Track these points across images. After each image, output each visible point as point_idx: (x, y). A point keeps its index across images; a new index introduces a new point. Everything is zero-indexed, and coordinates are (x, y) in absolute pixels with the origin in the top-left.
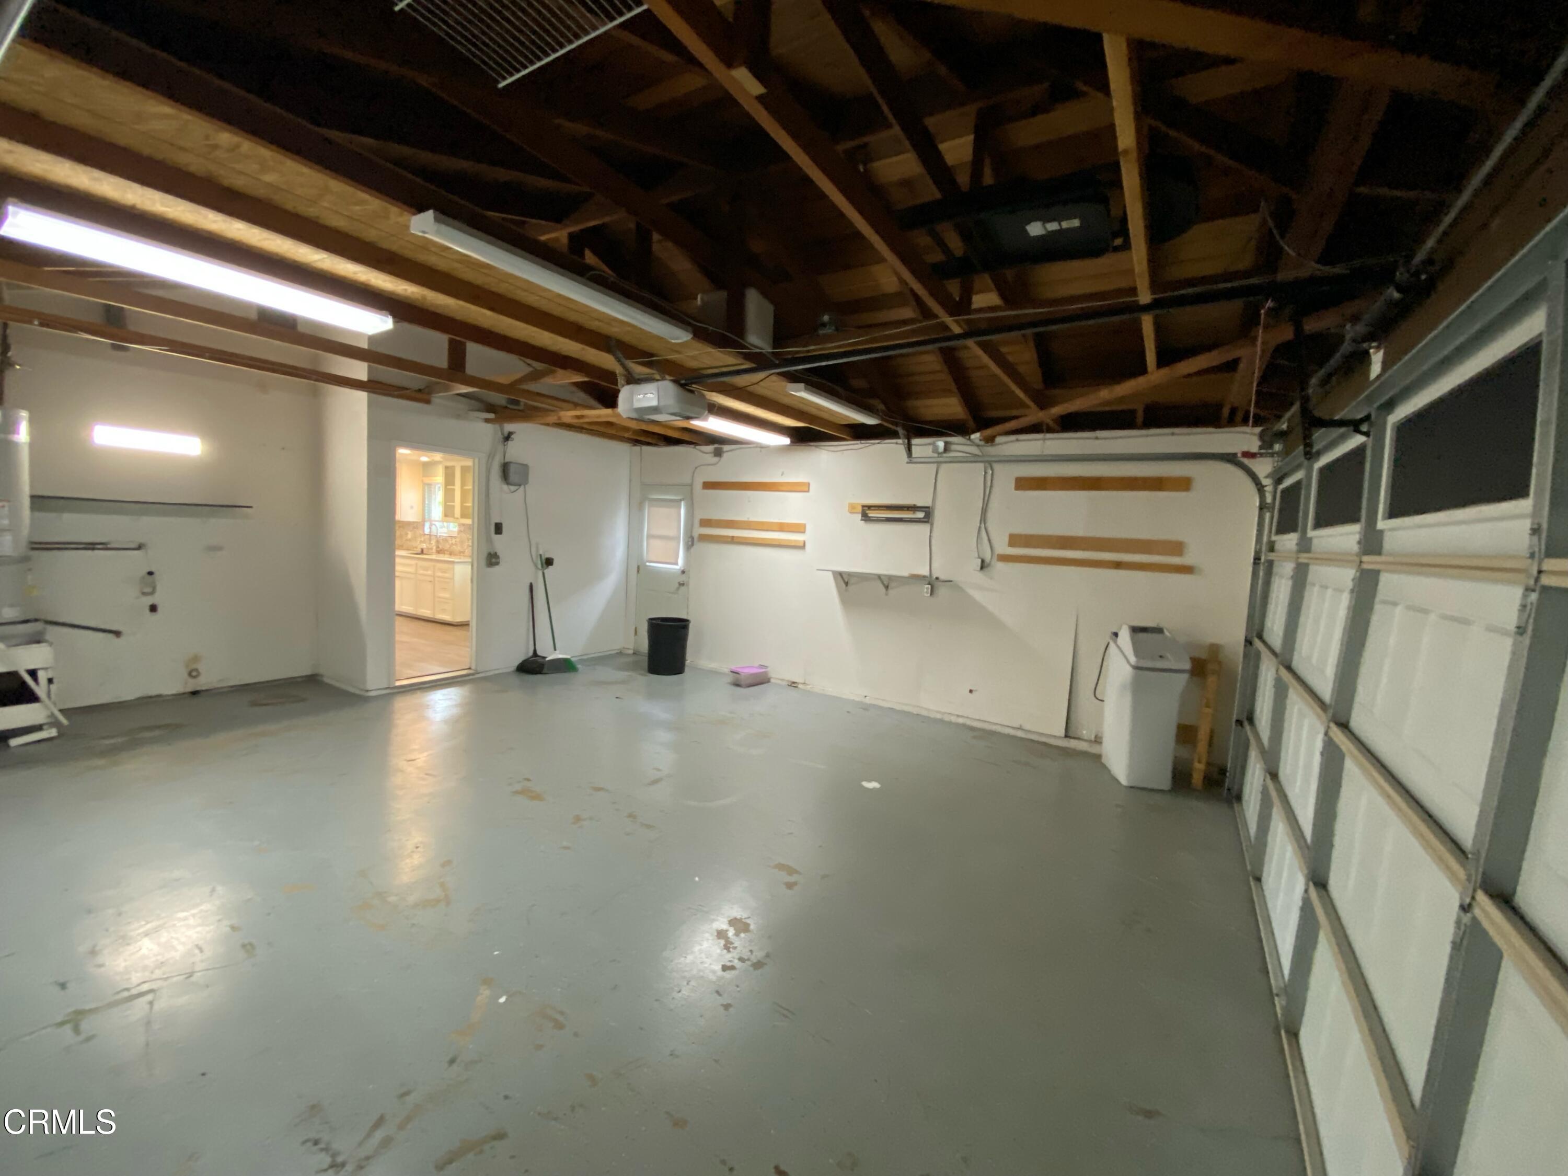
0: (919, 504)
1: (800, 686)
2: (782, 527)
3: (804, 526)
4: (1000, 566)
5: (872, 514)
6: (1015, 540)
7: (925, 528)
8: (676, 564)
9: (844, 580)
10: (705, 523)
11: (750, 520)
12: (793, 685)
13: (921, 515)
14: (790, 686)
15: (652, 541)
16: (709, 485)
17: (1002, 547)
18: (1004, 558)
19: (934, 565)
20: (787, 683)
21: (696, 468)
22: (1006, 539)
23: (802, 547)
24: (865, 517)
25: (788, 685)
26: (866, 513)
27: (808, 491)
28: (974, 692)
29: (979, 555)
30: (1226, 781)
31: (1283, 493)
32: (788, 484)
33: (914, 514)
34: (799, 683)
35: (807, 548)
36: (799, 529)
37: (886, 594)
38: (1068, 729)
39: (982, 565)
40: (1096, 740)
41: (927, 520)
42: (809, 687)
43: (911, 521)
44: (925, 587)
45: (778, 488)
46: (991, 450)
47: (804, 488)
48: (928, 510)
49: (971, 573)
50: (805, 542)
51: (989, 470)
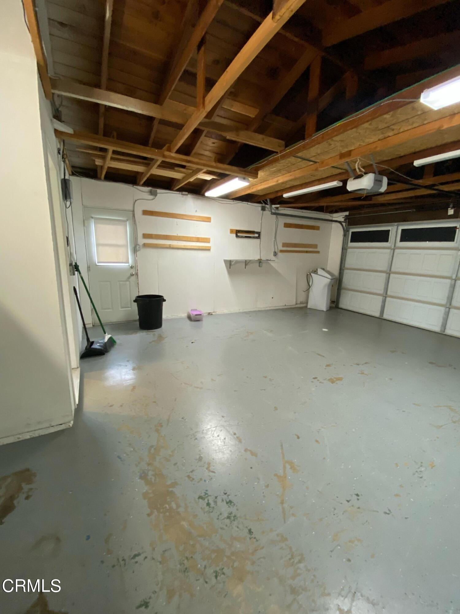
0: (256, 231)
1: (213, 314)
2: (198, 240)
3: (209, 239)
4: (280, 254)
5: (239, 234)
6: (284, 245)
7: (258, 240)
8: (128, 262)
9: (229, 264)
10: (145, 236)
11: (179, 235)
12: (209, 314)
13: (257, 235)
14: (209, 315)
15: (100, 248)
16: (145, 213)
17: (281, 248)
18: (282, 251)
19: (261, 255)
20: (207, 314)
21: (136, 201)
22: (281, 244)
23: (208, 249)
24: (237, 236)
26: (238, 233)
27: (210, 222)
28: (273, 298)
29: (273, 250)
30: (335, 304)
31: (353, 233)
32: (200, 217)
33: (254, 235)
34: (212, 313)
35: (211, 250)
36: (207, 240)
37: (245, 268)
38: (296, 302)
39: (275, 254)
40: (301, 303)
41: (259, 237)
42: (217, 313)
43: (254, 238)
44: (258, 264)
45: (194, 219)
46: (277, 212)
47: (208, 220)
48: (259, 233)
49: (272, 257)
50: (210, 247)
51: (277, 219)
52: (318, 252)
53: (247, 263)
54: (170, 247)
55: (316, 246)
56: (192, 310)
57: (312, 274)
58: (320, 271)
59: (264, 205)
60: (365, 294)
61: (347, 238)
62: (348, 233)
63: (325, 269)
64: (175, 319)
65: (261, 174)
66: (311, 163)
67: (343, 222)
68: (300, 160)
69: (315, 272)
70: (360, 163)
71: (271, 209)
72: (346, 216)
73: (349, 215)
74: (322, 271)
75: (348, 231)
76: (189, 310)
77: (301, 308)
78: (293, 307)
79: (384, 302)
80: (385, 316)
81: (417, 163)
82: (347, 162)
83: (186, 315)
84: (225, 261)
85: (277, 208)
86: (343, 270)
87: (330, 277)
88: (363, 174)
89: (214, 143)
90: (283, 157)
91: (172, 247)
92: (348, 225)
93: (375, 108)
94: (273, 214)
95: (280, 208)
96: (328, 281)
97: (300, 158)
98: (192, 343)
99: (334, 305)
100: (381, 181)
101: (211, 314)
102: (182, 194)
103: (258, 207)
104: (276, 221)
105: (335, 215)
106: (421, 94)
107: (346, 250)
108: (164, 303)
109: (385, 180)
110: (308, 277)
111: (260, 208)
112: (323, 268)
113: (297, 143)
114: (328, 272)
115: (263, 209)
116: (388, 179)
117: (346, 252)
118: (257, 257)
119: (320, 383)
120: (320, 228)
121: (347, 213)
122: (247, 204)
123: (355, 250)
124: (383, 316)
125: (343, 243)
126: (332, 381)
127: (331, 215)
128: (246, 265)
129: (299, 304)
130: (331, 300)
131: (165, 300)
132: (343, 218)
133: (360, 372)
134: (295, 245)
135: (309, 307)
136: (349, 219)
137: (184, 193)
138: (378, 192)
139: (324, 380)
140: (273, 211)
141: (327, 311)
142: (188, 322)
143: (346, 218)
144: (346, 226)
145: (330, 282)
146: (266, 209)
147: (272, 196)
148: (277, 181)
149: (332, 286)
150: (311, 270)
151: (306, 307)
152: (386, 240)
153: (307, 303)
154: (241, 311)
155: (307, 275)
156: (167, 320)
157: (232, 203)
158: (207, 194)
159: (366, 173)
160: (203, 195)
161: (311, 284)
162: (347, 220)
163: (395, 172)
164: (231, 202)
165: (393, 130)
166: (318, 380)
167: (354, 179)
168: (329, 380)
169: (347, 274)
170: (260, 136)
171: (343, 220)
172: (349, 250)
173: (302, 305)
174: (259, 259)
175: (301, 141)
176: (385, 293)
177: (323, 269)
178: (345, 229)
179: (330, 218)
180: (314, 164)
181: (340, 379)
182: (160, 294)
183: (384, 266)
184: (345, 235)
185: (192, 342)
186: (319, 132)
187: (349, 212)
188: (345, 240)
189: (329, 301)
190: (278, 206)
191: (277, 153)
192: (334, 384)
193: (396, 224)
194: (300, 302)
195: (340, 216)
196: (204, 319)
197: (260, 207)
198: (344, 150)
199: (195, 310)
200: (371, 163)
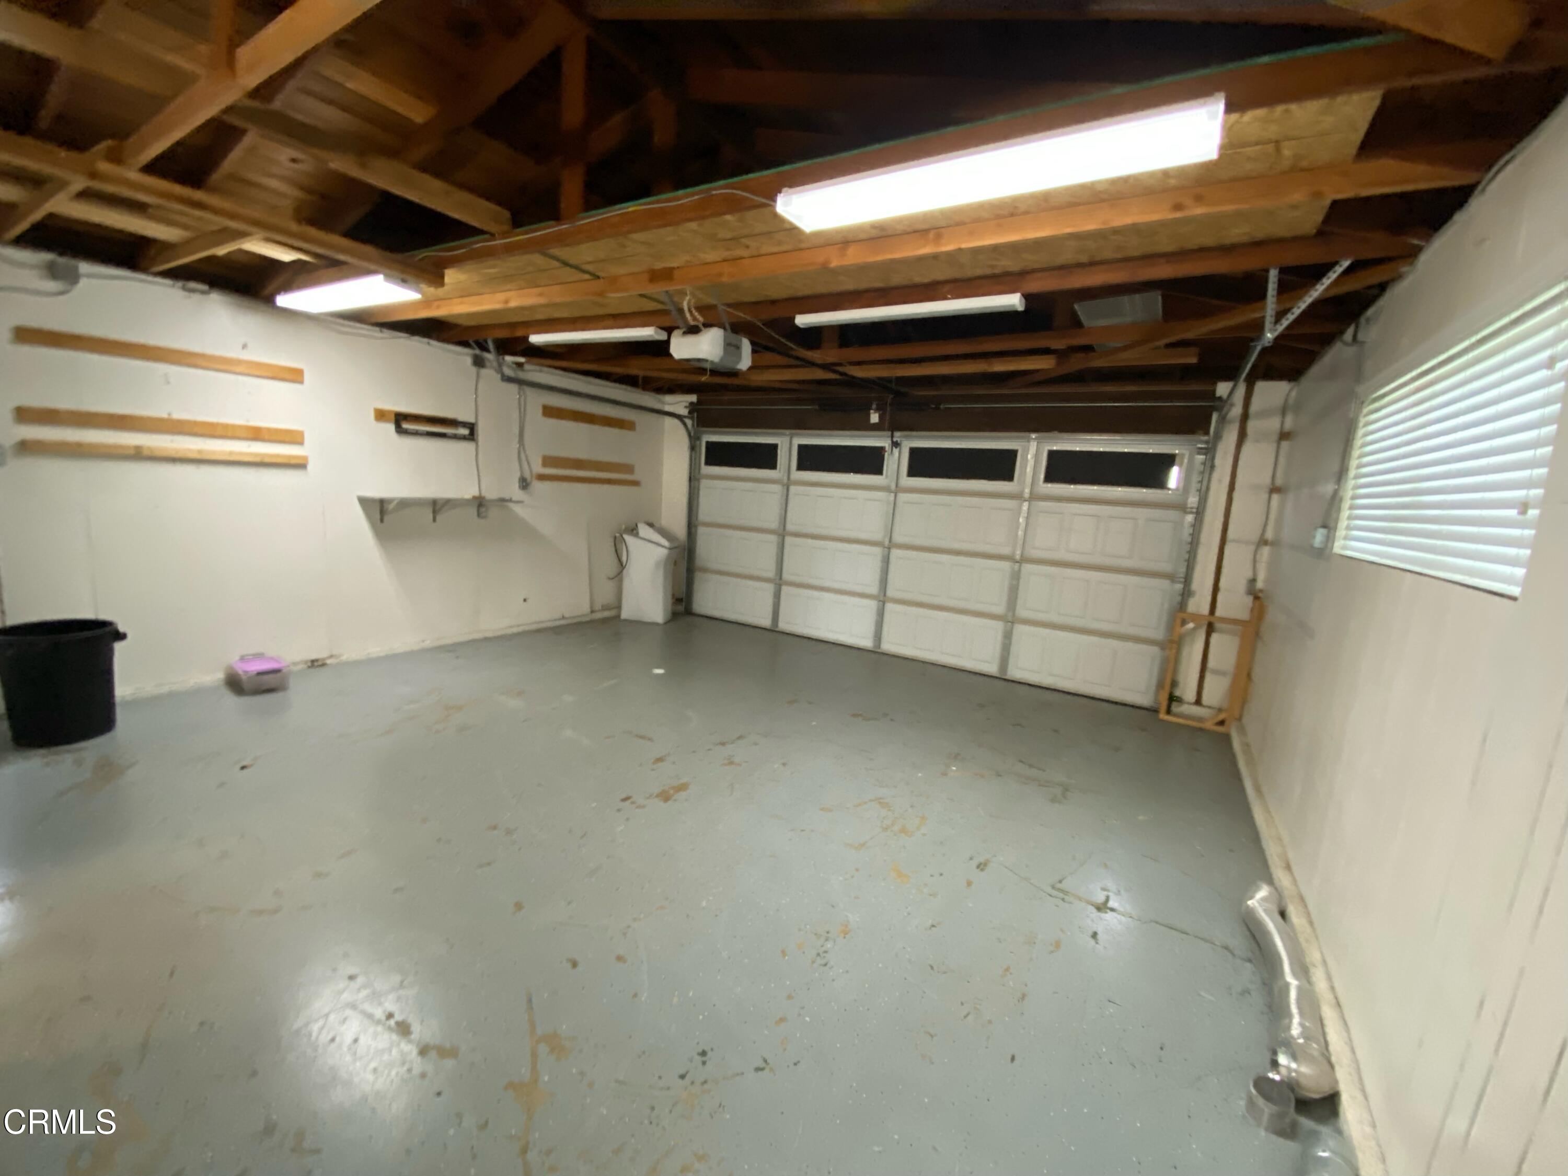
0: (461, 418)
1: (328, 662)
2: (258, 434)
3: (300, 434)
4: (538, 486)
5: (405, 426)
6: (548, 461)
7: (468, 446)
9: (378, 509)
11: (173, 418)
12: (314, 664)
13: (463, 431)
14: (312, 667)
16: (28, 338)
17: (538, 468)
18: (542, 477)
19: (483, 486)
20: (305, 666)
22: (540, 461)
23: (300, 465)
24: (400, 430)
25: (309, 667)
26: (402, 421)
27: (301, 382)
28: (528, 601)
29: (518, 475)
30: (684, 604)
31: (707, 443)
32: (259, 365)
33: (457, 429)
34: (324, 659)
35: (310, 467)
36: (295, 438)
37: (434, 520)
38: (591, 607)
39: (524, 484)
40: (605, 608)
41: (472, 436)
42: (344, 658)
43: (455, 437)
44: (473, 511)
45: (238, 369)
46: (521, 375)
47: (295, 376)
48: (472, 427)
49: (515, 492)
50: (305, 458)
51: (522, 393)
52: (636, 483)
53: (437, 506)
54: (138, 455)
55: (629, 469)
56: (242, 659)
57: (626, 537)
58: (644, 530)
59: (477, 352)
60: (739, 580)
61: (698, 454)
62: (698, 442)
63: (657, 525)
64: (172, 695)
65: (451, 276)
66: (587, 276)
67: (685, 417)
68: (555, 264)
69: (633, 531)
70: (693, 301)
71: (500, 365)
72: (691, 404)
73: (699, 402)
74: (647, 527)
75: (699, 439)
76: (232, 658)
77: (605, 621)
78: (584, 619)
79: (777, 596)
80: (783, 626)
81: (802, 320)
82: (667, 292)
83: (220, 675)
84: (364, 502)
85: (520, 365)
86: (696, 527)
87: (666, 543)
88: (701, 326)
89: (294, 160)
90: (510, 250)
91: (146, 453)
92: (698, 426)
93: (702, 196)
94: (509, 380)
95: (527, 367)
96: (662, 553)
97: (558, 260)
98: (243, 768)
99: (681, 608)
100: (738, 347)
101: (320, 663)
102: (184, 289)
103: (464, 356)
104: (519, 399)
105: (669, 398)
106: (776, 195)
107: (698, 480)
108: (118, 647)
109: (746, 346)
110: (618, 544)
111: (469, 360)
112: (650, 521)
113: (542, 225)
114: (663, 532)
115: (479, 362)
116: (753, 343)
117: (699, 485)
118: (469, 491)
119: (637, 807)
120: (638, 428)
121: (693, 398)
122: (429, 343)
123: (717, 482)
124: (777, 626)
125: (691, 465)
126: (665, 796)
127: (661, 397)
128: (435, 512)
129: (599, 611)
130: (673, 595)
131: (121, 636)
132: (686, 407)
133: (726, 762)
134: (578, 464)
135: (624, 615)
136: (698, 411)
137: (192, 285)
138: (734, 369)
139: (648, 798)
140: (508, 372)
141: (666, 623)
142: (231, 700)
143: (692, 407)
144: (693, 425)
145: (668, 557)
146: (488, 364)
147: (503, 334)
148: (506, 302)
149: (675, 563)
150: (623, 527)
151: (618, 616)
152: (772, 465)
153: (619, 607)
154: (428, 644)
155: (615, 537)
156: (135, 703)
157: (379, 335)
158: (283, 300)
159: (707, 325)
160: (269, 300)
161: (624, 559)
162: (695, 415)
163: (765, 329)
164: (376, 332)
165: (747, 247)
166: (633, 803)
167: (685, 333)
168: (657, 796)
169: (703, 533)
170: (437, 184)
171: (684, 412)
172: (704, 483)
173: (607, 614)
174: (475, 498)
175: (552, 223)
176: (778, 577)
177: (651, 525)
178: (692, 434)
179: (657, 406)
180: (592, 280)
181: (683, 787)
182: (103, 616)
183: (771, 520)
184: (693, 448)
185: (244, 763)
186: (594, 212)
187: (698, 396)
188: (695, 459)
189: (670, 601)
190: (522, 360)
191: (493, 235)
192: (670, 802)
193: (788, 432)
194: (602, 606)
195: (679, 403)
196: (293, 683)
197: (467, 354)
198: (659, 265)
199: (259, 656)
200: (715, 302)
